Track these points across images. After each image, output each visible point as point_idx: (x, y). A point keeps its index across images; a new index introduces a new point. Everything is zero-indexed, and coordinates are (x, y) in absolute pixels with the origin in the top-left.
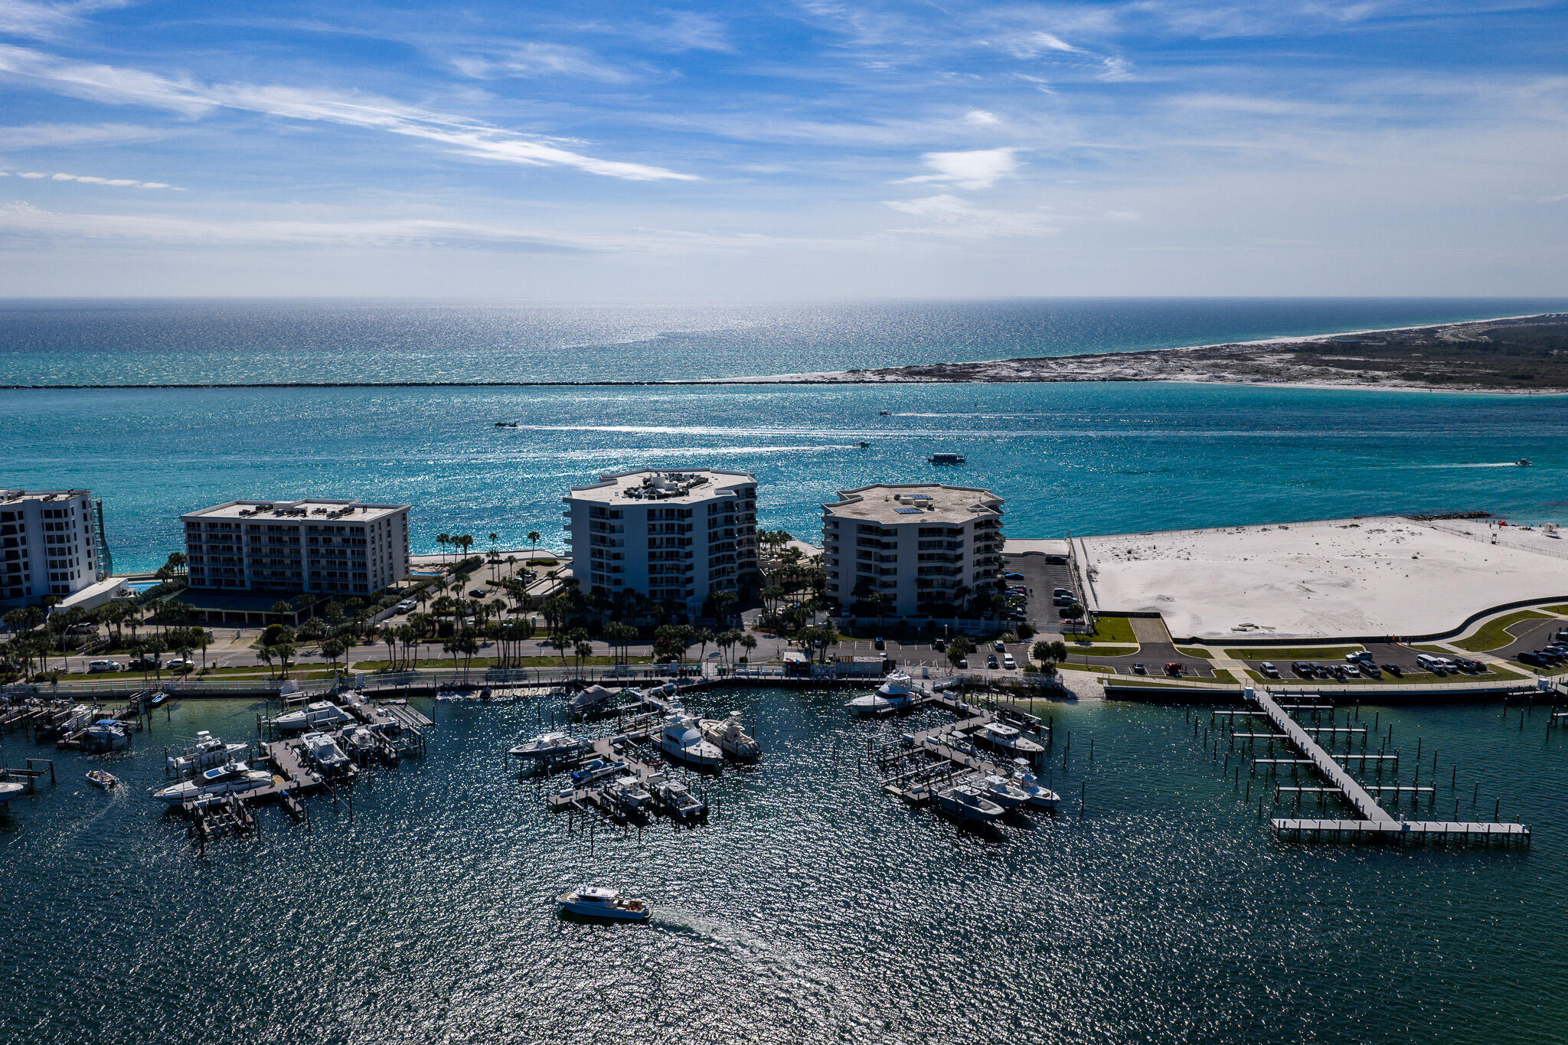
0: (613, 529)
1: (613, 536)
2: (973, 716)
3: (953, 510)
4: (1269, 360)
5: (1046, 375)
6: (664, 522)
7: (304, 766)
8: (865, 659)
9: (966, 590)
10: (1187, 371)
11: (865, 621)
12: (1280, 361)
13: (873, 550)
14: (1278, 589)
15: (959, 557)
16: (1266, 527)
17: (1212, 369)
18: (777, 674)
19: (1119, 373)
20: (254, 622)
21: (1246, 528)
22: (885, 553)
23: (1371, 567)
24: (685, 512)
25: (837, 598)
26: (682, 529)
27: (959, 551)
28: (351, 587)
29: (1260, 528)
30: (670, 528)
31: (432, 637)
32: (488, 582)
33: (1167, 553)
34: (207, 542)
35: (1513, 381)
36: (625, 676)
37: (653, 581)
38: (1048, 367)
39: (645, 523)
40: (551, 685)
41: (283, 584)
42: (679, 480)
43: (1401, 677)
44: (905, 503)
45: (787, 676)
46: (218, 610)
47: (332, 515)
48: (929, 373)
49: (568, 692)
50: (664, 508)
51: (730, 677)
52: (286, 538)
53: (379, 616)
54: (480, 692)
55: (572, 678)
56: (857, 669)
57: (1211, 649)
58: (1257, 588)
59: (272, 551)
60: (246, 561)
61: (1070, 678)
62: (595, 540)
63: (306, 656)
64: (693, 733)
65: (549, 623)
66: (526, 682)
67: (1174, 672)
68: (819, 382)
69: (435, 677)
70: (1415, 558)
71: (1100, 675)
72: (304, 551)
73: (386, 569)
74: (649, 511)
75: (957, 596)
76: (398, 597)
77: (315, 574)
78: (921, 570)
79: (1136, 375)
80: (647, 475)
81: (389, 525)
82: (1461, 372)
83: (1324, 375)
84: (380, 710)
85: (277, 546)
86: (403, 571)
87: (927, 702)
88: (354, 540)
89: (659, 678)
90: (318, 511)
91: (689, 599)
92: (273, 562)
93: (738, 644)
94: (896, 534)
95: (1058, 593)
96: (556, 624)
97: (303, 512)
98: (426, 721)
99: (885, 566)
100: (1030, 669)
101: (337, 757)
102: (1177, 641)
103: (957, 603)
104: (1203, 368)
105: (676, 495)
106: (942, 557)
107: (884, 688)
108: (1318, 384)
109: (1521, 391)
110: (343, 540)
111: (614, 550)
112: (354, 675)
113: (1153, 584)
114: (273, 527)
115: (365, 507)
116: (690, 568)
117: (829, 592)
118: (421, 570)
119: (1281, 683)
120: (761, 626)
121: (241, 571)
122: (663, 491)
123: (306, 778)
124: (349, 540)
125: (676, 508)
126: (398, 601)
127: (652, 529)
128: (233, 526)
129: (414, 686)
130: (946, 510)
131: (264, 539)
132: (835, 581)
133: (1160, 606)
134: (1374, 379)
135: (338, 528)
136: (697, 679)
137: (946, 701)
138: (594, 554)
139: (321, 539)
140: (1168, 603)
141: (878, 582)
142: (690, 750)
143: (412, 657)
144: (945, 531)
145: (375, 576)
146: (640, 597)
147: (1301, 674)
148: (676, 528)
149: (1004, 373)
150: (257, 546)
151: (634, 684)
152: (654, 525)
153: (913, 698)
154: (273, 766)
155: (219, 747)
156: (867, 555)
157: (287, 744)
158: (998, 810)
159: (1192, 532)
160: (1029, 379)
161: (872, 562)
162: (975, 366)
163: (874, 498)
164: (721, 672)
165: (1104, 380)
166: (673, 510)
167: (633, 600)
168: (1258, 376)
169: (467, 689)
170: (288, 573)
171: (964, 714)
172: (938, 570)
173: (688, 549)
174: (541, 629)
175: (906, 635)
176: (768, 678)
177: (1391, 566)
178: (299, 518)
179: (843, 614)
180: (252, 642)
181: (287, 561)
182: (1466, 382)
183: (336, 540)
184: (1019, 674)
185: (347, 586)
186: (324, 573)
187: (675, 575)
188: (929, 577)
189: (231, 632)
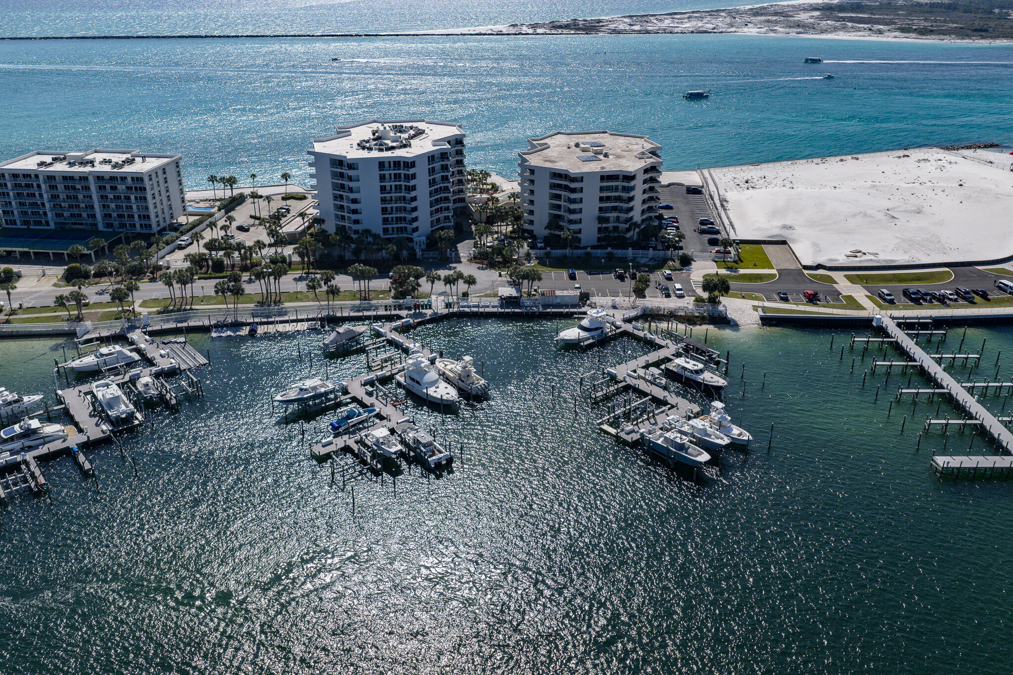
0: (350, 179)
1: (351, 184)
2: (661, 347)
3: (624, 157)
4: (803, 17)
5: (651, 28)
6: (393, 172)
7: (94, 416)
8: (565, 293)
9: (636, 225)
10: (750, 25)
11: (558, 252)
12: (812, 17)
13: (562, 193)
14: (870, 216)
15: (631, 199)
16: (843, 157)
17: (766, 24)
18: (493, 307)
19: (702, 27)
20: (58, 260)
21: (828, 159)
22: (573, 196)
23: (931, 194)
24: (410, 164)
25: (532, 231)
26: (408, 178)
27: (632, 194)
28: (138, 226)
29: (838, 158)
30: (397, 177)
31: (206, 273)
32: (251, 217)
33: (774, 182)
34: (12, 190)
35: (976, 33)
36: (368, 310)
37: (385, 221)
38: (651, 22)
39: (377, 173)
40: (308, 320)
41: (82, 224)
42: (400, 132)
43: (989, 300)
44: (584, 150)
45: (502, 307)
46: (26, 250)
47: (116, 165)
48: (567, 27)
49: (323, 326)
50: (392, 161)
51: (456, 310)
52: (78, 186)
53: (161, 253)
54: (248, 328)
55: (324, 313)
56: (558, 301)
57: (836, 275)
58: (854, 216)
59: (68, 197)
60: (47, 205)
61: (731, 306)
62: (336, 187)
63: (100, 294)
64: (432, 375)
65: (303, 259)
66: (286, 318)
67: (812, 299)
68: (489, 34)
69: (208, 315)
70: (961, 185)
71: (756, 303)
72: (95, 197)
73: (166, 210)
74: (380, 163)
75: (628, 230)
76: (177, 234)
77: (107, 216)
78: (601, 209)
79: (714, 28)
80: (375, 126)
81: (164, 173)
82: (937, 26)
83: (844, 28)
84: (163, 352)
85: (72, 193)
86: (181, 209)
87: (621, 332)
88: (136, 188)
89: (397, 312)
90: (105, 162)
91: (415, 234)
92: (70, 206)
93: (461, 281)
94: (582, 181)
95: (703, 223)
96: (309, 258)
97: (92, 163)
98: (203, 360)
99: (573, 206)
100: (699, 300)
101: (123, 407)
102: (806, 267)
103: (628, 235)
104: (761, 22)
105: (401, 147)
106: (618, 199)
107: (585, 322)
108: (842, 36)
109: (983, 41)
110: (127, 188)
111: (352, 196)
112: (140, 314)
113: (775, 213)
114: (67, 178)
115: (144, 157)
116: (415, 209)
117: (526, 226)
118: (197, 205)
119: (897, 308)
120: (475, 258)
121: (45, 214)
122: (391, 144)
123: (95, 430)
124: (131, 188)
125: (402, 161)
126: (177, 238)
127: (382, 178)
128: (33, 176)
129: (192, 323)
130: (618, 157)
131: (61, 187)
132: (531, 218)
133: (786, 234)
134: (880, 32)
135: (121, 178)
136: (429, 312)
137: (636, 332)
138: (336, 198)
139: (108, 187)
140: (791, 231)
141: (566, 219)
142: (431, 391)
143: (189, 295)
144: (621, 177)
145: (157, 216)
146: (376, 236)
147: (912, 300)
148: (403, 176)
149: (621, 27)
150: (55, 192)
151: (378, 318)
152: (384, 175)
153: (608, 328)
154: (66, 417)
155: (16, 401)
156: (558, 197)
157: (80, 392)
158: (705, 457)
159: (789, 163)
160: (639, 32)
161: (562, 203)
162: (599, 21)
163: (559, 146)
164: (448, 305)
165: (692, 32)
166: (399, 162)
167: (370, 239)
168: (800, 30)
169: (237, 325)
170: (85, 215)
171: (653, 346)
172: (615, 209)
173: (413, 194)
174: (297, 263)
175: (593, 266)
176: (487, 310)
177: (946, 193)
178: (88, 169)
179: (539, 245)
180: (55, 280)
181: (83, 205)
182: (944, 34)
183: (121, 187)
184: (688, 303)
185: (134, 225)
186: (114, 214)
187: (403, 215)
188: (607, 215)
189: (37, 269)
